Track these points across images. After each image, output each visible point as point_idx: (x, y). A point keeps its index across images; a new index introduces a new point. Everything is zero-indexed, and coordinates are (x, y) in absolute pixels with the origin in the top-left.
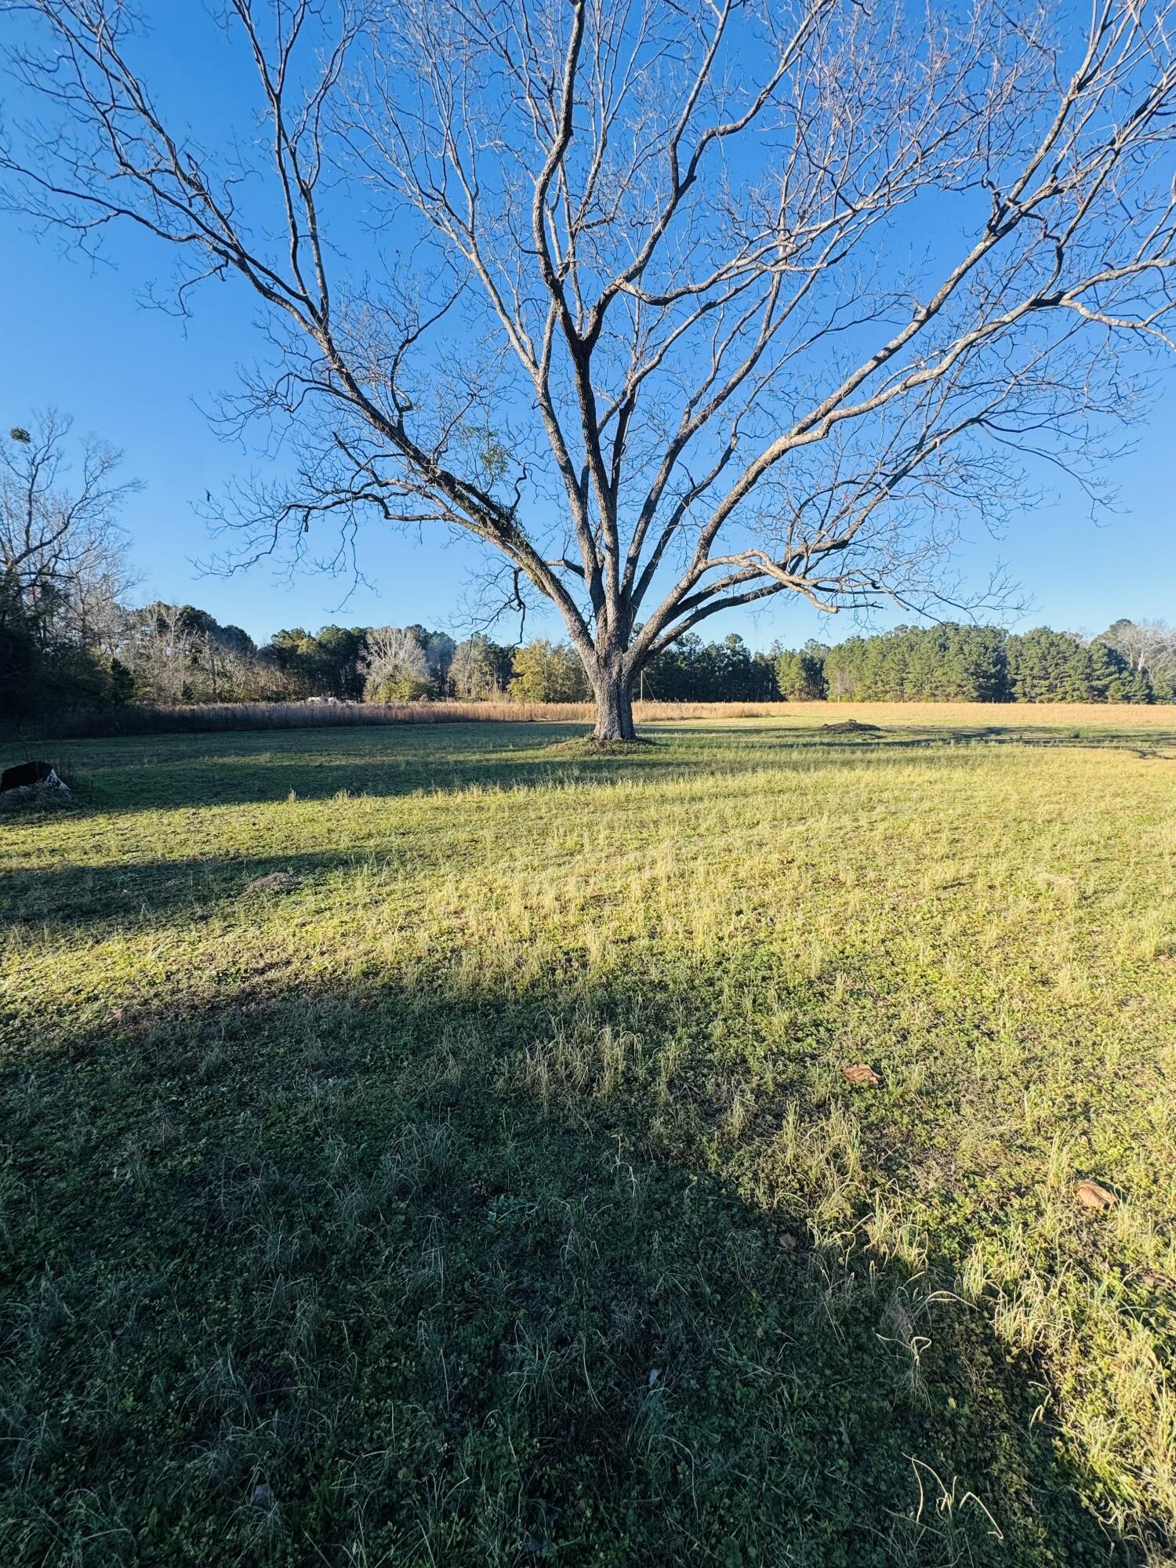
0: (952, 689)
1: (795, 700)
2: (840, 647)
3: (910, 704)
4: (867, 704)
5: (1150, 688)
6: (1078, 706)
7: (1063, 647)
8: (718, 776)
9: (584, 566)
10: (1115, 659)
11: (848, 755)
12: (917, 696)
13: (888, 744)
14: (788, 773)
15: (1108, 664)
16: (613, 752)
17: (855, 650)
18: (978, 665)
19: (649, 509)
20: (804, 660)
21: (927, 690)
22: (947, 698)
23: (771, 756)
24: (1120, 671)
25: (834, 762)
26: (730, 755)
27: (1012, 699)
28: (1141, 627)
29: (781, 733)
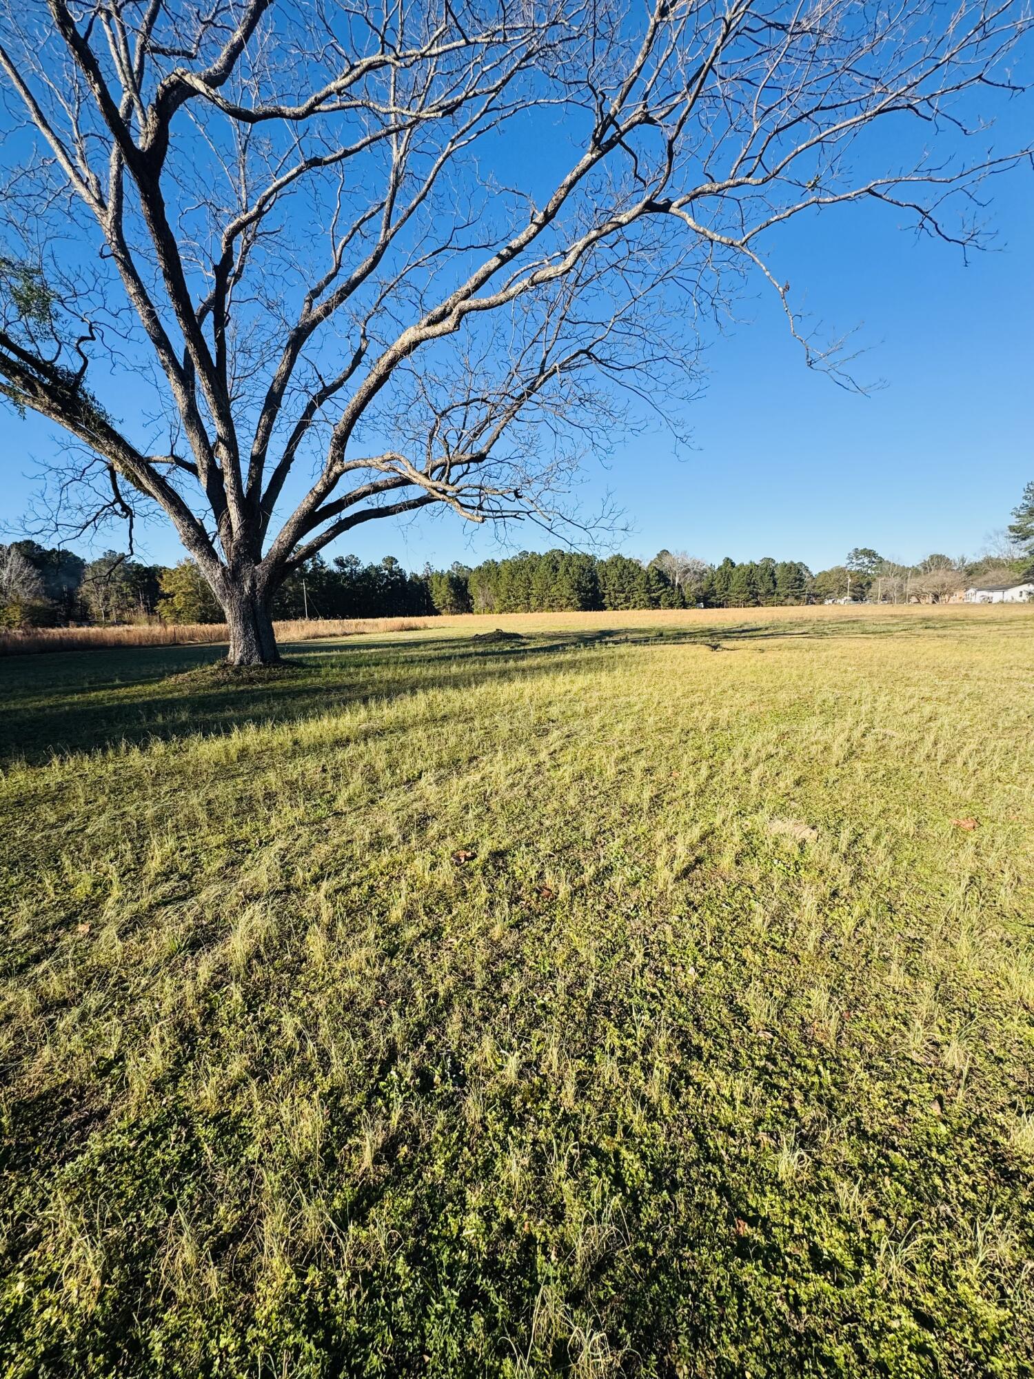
0: (564, 601)
1: (447, 613)
2: (480, 568)
3: (536, 614)
4: (504, 615)
5: (683, 597)
6: (644, 611)
7: (632, 569)
8: (372, 703)
9: (197, 462)
10: (662, 577)
11: (501, 665)
12: (540, 607)
13: (533, 650)
14: (450, 692)
15: (659, 581)
16: (251, 680)
17: (490, 571)
18: (579, 583)
19: (273, 402)
20: (451, 580)
21: (546, 603)
22: (561, 608)
23: (430, 672)
24: (666, 586)
25: (491, 674)
26: (388, 674)
27: (602, 608)
28: (675, 555)
29: (438, 645)
